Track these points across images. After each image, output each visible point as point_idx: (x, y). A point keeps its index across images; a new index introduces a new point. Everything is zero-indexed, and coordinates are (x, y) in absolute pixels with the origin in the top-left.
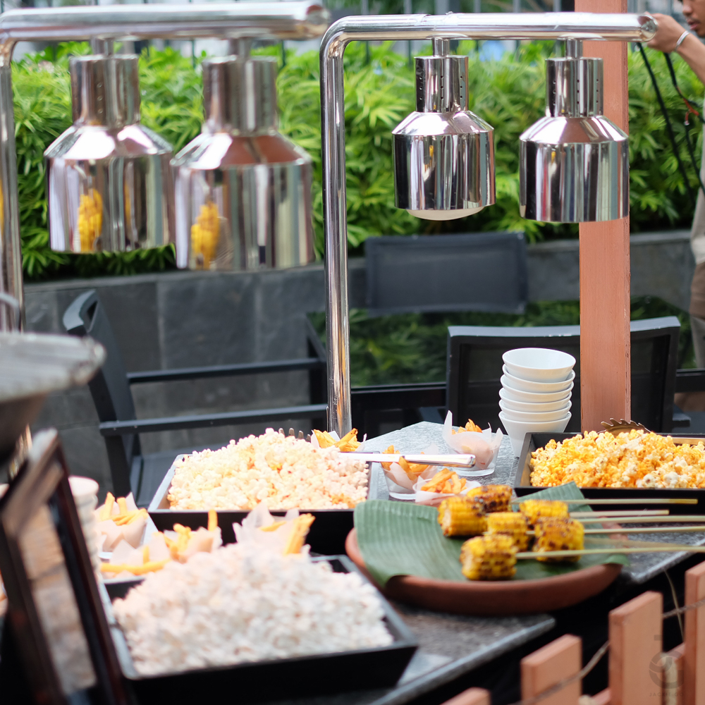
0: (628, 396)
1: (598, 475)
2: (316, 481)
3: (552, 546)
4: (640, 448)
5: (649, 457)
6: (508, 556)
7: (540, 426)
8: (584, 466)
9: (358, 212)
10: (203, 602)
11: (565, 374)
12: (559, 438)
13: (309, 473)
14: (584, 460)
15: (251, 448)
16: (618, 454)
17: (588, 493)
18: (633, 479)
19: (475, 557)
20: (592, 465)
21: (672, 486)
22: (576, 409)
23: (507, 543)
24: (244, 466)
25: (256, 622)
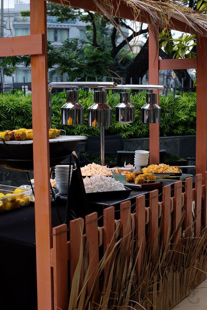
0: (159, 160)
1: (156, 171)
2: (104, 171)
3: (150, 179)
4: (163, 167)
5: (165, 168)
6: (143, 180)
7: (142, 164)
8: (153, 170)
9: (87, 131)
10: (94, 183)
11: (147, 154)
12: (147, 167)
13: (102, 170)
14: (153, 169)
15: (90, 166)
16: (159, 167)
17: (154, 173)
18: (162, 172)
19: (137, 180)
20: (155, 169)
21: (170, 172)
22: (149, 162)
23: (143, 178)
24: (89, 169)
25: (104, 186)
